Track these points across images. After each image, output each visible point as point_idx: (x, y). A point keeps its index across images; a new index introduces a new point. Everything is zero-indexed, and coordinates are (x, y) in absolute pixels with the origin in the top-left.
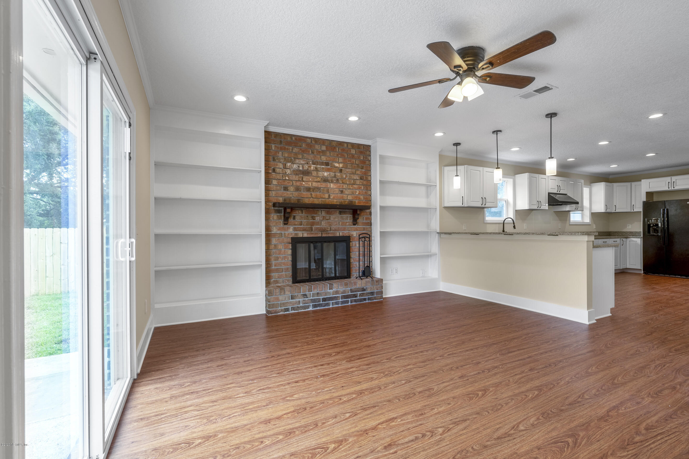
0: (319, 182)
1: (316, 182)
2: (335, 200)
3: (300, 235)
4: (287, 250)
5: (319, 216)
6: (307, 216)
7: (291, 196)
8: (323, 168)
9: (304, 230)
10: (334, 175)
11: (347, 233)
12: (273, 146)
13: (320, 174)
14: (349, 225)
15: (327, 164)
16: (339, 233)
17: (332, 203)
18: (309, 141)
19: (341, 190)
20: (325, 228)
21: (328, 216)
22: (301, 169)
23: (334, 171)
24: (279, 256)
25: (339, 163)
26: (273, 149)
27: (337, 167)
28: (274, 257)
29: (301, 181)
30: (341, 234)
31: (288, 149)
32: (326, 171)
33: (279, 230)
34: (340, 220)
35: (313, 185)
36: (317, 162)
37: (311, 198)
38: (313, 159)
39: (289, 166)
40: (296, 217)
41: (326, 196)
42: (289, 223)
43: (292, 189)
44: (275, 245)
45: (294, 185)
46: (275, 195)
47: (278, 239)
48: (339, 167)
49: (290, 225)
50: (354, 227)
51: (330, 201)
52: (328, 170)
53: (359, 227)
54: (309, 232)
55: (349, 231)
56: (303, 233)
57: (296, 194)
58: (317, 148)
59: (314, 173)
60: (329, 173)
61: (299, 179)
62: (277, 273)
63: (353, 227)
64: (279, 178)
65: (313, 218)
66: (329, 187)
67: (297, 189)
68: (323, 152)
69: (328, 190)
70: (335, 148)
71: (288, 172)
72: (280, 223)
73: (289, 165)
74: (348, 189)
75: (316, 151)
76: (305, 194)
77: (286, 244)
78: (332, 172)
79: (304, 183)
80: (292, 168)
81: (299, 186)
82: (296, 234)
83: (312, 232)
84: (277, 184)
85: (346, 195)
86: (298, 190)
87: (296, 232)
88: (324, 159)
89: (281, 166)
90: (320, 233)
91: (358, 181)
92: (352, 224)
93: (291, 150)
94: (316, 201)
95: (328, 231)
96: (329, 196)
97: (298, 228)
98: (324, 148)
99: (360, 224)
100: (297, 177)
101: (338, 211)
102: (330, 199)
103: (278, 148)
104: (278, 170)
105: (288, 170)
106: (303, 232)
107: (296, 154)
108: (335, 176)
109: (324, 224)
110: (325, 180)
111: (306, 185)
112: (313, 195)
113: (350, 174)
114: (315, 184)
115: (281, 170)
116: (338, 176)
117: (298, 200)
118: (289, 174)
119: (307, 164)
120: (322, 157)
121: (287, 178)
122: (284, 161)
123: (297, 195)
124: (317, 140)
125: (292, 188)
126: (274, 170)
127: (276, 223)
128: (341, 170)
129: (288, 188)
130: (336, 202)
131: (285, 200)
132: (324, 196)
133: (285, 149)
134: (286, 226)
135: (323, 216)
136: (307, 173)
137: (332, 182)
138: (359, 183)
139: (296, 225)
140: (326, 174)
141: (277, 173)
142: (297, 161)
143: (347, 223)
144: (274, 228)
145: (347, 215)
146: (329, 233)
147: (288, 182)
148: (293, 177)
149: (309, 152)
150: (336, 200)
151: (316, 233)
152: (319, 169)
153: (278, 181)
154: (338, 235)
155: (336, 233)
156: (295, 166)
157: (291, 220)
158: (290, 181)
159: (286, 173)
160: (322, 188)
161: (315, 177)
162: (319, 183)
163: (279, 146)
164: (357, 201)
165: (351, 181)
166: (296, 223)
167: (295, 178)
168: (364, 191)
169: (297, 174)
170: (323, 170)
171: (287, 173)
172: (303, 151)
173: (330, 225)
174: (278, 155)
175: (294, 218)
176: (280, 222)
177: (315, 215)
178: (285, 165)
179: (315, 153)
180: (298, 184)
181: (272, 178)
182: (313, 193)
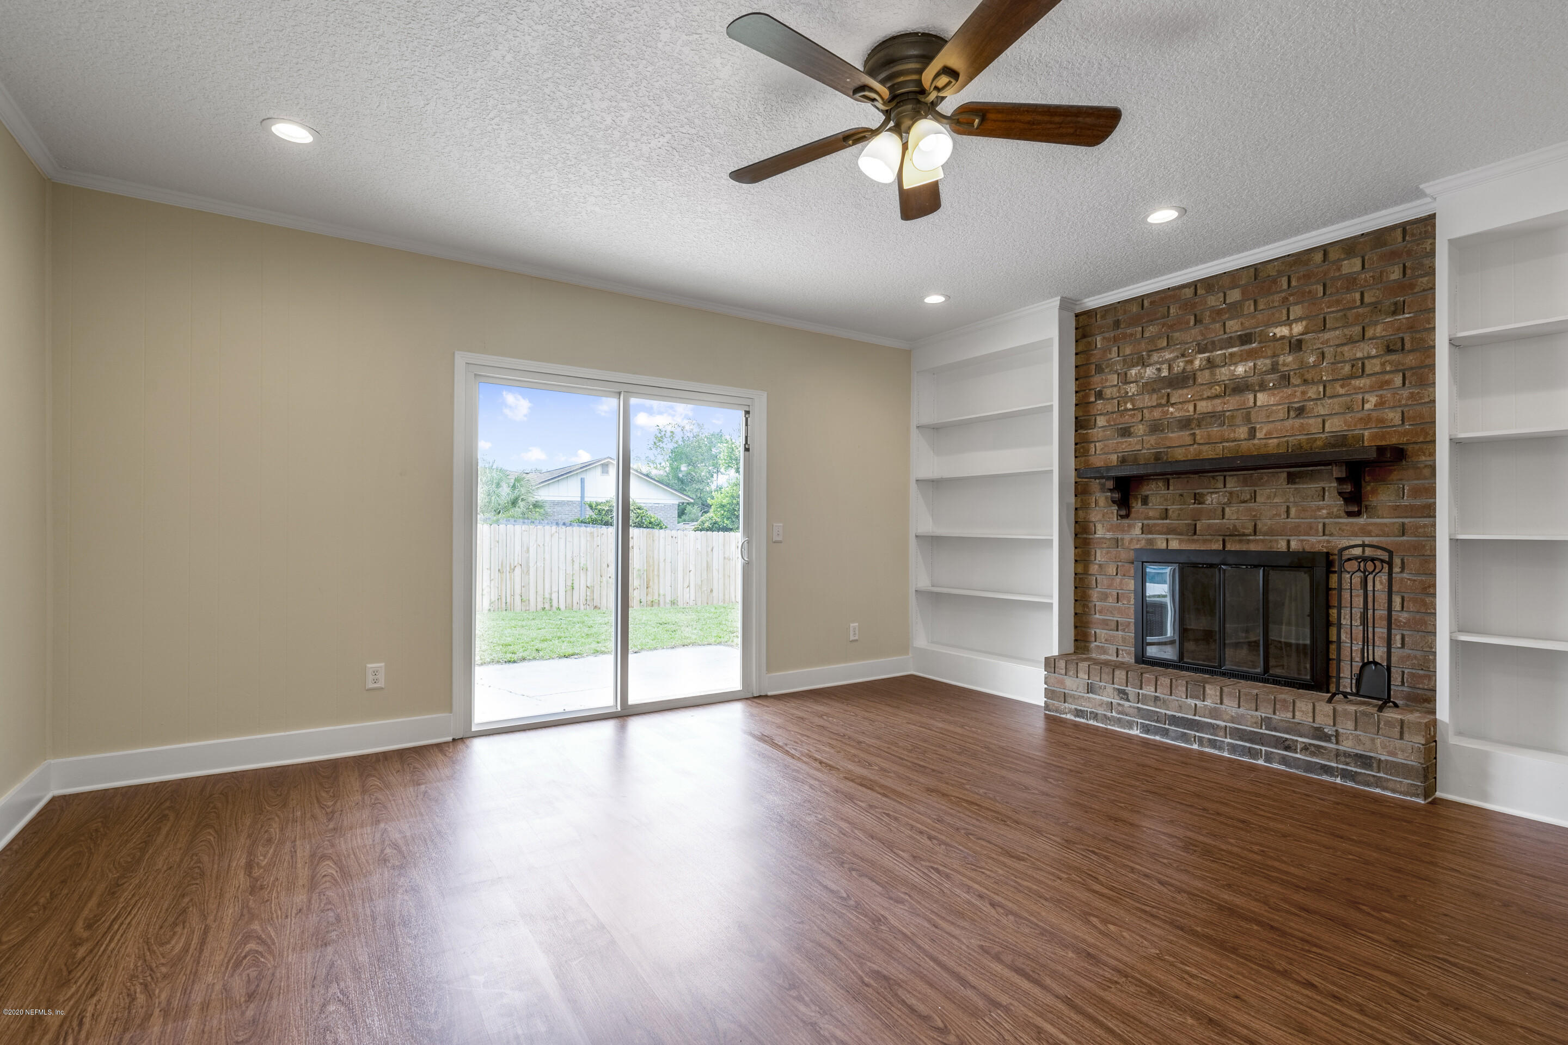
0: (1217, 396)
1: (1209, 398)
2: (1271, 441)
3: (1159, 543)
4: (1126, 580)
5: (1216, 493)
6: (1181, 495)
7: (1139, 447)
8: (1231, 355)
9: (1171, 531)
10: (1270, 367)
11: (1319, 542)
12: (1098, 339)
13: (1223, 373)
14: (1330, 515)
15: (1245, 339)
16: (1289, 542)
17: (1263, 451)
18: (1189, 292)
19: (1296, 405)
20: (1235, 526)
21: (1246, 492)
22: (1165, 373)
23: (1270, 353)
24: (1108, 591)
25: (1288, 322)
26: (1099, 346)
27: (1283, 338)
28: (1099, 592)
29: (1164, 406)
30: (1294, 545)
31: (1132, 335)
32: (1241, 361)
33: (1109, 531)
34: (1292, 499)
35: (1198, 408)
36: (1213, 342)
37: (1195, 446)
38: (1199, 338)
39: (1136, 374)
40: (1150, 498)
41: (1242, 432)
42: (1132, 515)
43: (1140, 429)
44: (1100, 566)
45: (1146, 419)
46: (1102, 449)
47: (1107, 553)
48: (1292, 337)
49: (1136, 519)
50: (1352, 524)
51: (1254, 445)
52: (1251, 355)
53: (1375, 524)
54: (1186, 537)
55: (1331, 535)
56: (1167, 540)
57: (1152, 440)
58: (1213, 304)
59: (1204, 377)
60: (1251, 364)
61: (1159, 401)
62: (1105, 631)
63: (1346, 524)
64: (1110, 410)
65: (1198, 499)
66: (1251, 404)
67: (1155, 428)
68: (1234, 309)
69: (1249, 414)
70: (1274, 281)
71: (1132, 389)
72: (1111, 516)
73: (1133, 374)
74: (1330, 397)
75: (1208, 313)
76: (1177, 437)
77: (1126, 565)
78: (1265, 357)
79: (1171, 409)
80: (1142, 378)
81: (1160, 420)
82: (1150, 542)
83: (1195, 537)
84: (1105, 424)
85: (1320, 420)
86: (1156, 431)
87: (1150, 536)
88: (1234, 326)
89: (1114, 379)
90: (1218, 541)
91: (1376, 361)
92: (1343, 514)
93: (1139, 336)
94: (1208, 452)
95: (1244, 535)
96: (1252, 433)
97: (1155, 525)
98: (1235, 295)
99: (1380, 513)
100: (1155, 396)
101: (1285, 475)
102: (1256, 441)
103: (1108, 340)
104: (1108, 392)
105: (1132, 385)
106: (1169, 537)
107: (1152, 340)
108: (1274, 368)
109: (1235, 516)
110: (1239, 387)
111: (1177, 414)
112: (1198, 437)
113: (1338, 346)
114: (1204, 406)
115: (1115, 389)
116: (1284, 365)
117: (1157, 457)
118: (1134, 395)
119: (1183, 355)
120: (1230, 324)
121: (1129, 406)
122: (1124, 365)
123: (1153, 442)
124: (1210, 284)
125: (1141, 426)
126: (1100, 395)
127: (1103, 515)
128: (1300, 342)
129: (1132, 430)
130: (1278, 445)
131: (1123, 461)
132: (1232, 435)
133: (1125, 336)
134: (1126, 521)
135: (1231, 493)
136: (1182, 380)
137: (1263, 387)
138: (1378, 369)
139: (1149, 518)
140: (1240, 370)
141: (1108, 399)
142: (1155, 357)
143: (1319, 509)
144: (1099, 526)
145: (1322, 484)
146: (1249, 541)
147: (1130, 415)
148: (1144, 399)
149: (1188, 323)
150: (1275, 441)
151: (1205, 541)
152: (1218, 361)
153: (1107, 417)
154: (1282, 546)
155: (1277, 541)
156: (1150, 372)
157: (1137, 506)
158: (1136, 412)
159: (1127, 393)
160: (1228, 414)
161: (1206, 387)
162: (1218, 401)
163: (1112, 335)
164: (1366, 433)
165: (1342, 368)
166: (1151, 514)
167: (1148, 400)
168: (1405, 393)
169: (1154, 391)
170: (1233, 360)
171: (1130, 394)
172: (1171, 327)
173: (1255, 516)
174: (1109, 356)
175: (1145, 501)
176: (1113, 513)
177: (1205, 491)
178: (1126, 374)
179: (1207, 320)
180: (1157, 414)
181: (1095, 412)
182: (1197, 432)
